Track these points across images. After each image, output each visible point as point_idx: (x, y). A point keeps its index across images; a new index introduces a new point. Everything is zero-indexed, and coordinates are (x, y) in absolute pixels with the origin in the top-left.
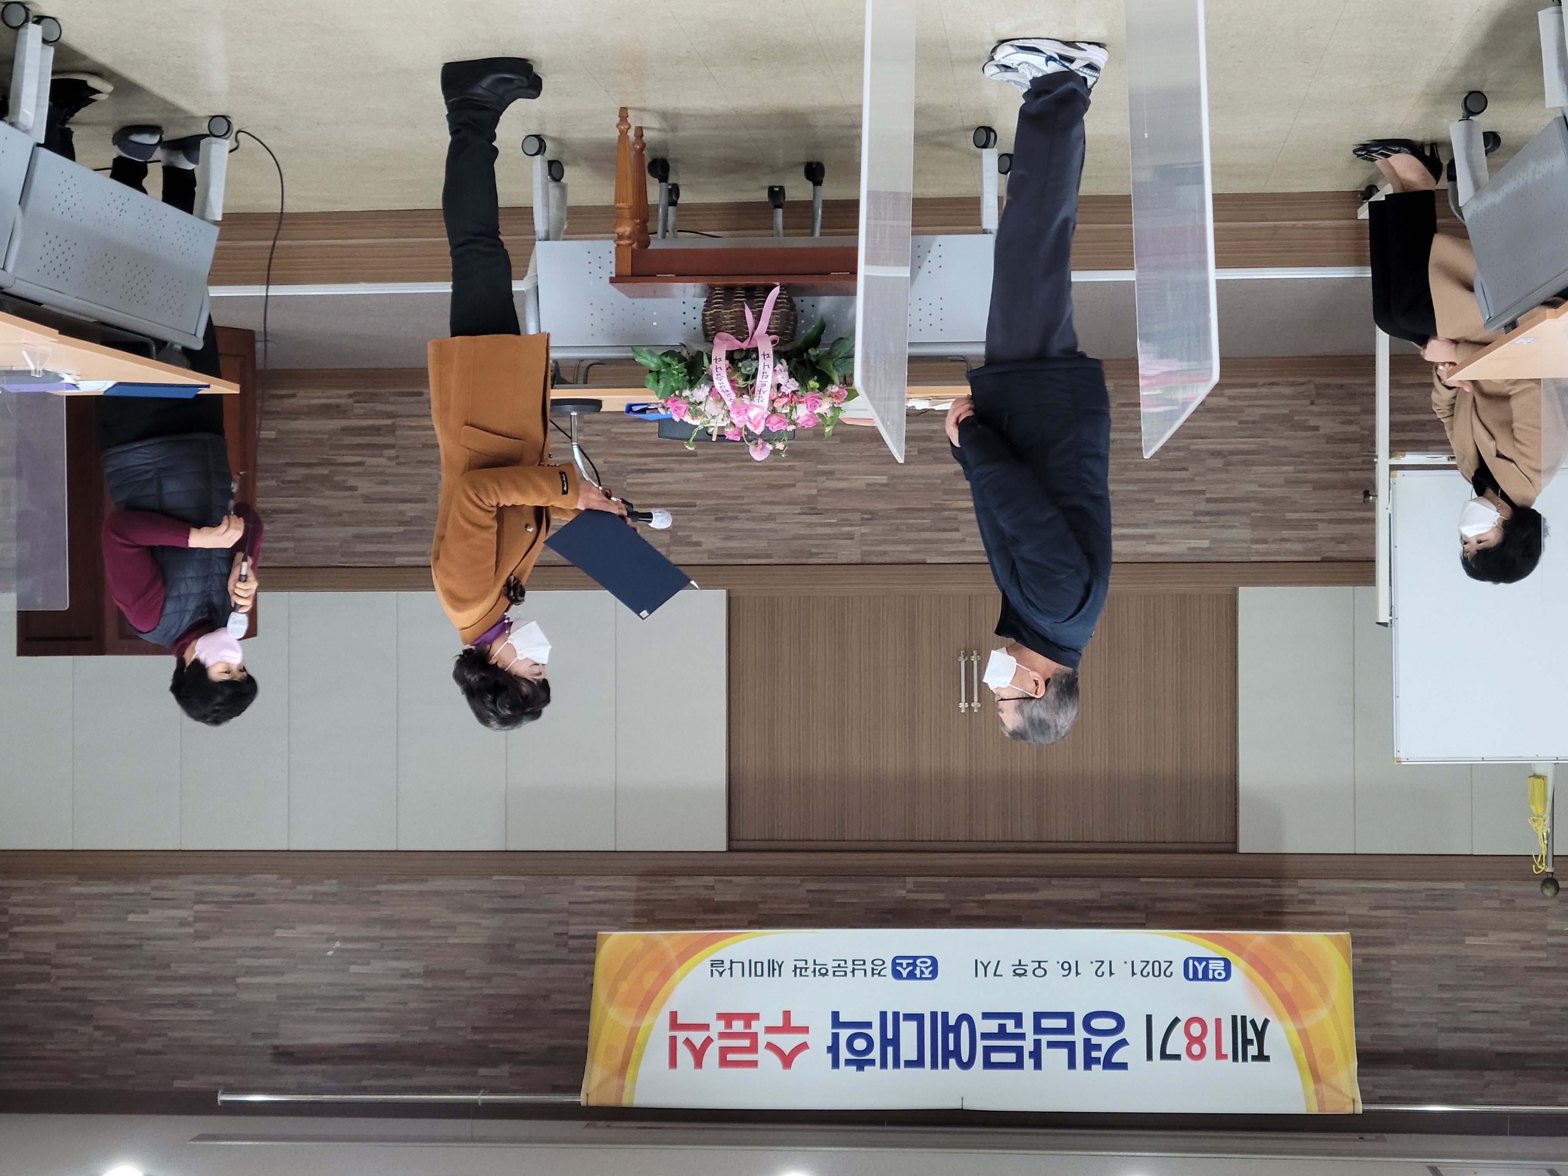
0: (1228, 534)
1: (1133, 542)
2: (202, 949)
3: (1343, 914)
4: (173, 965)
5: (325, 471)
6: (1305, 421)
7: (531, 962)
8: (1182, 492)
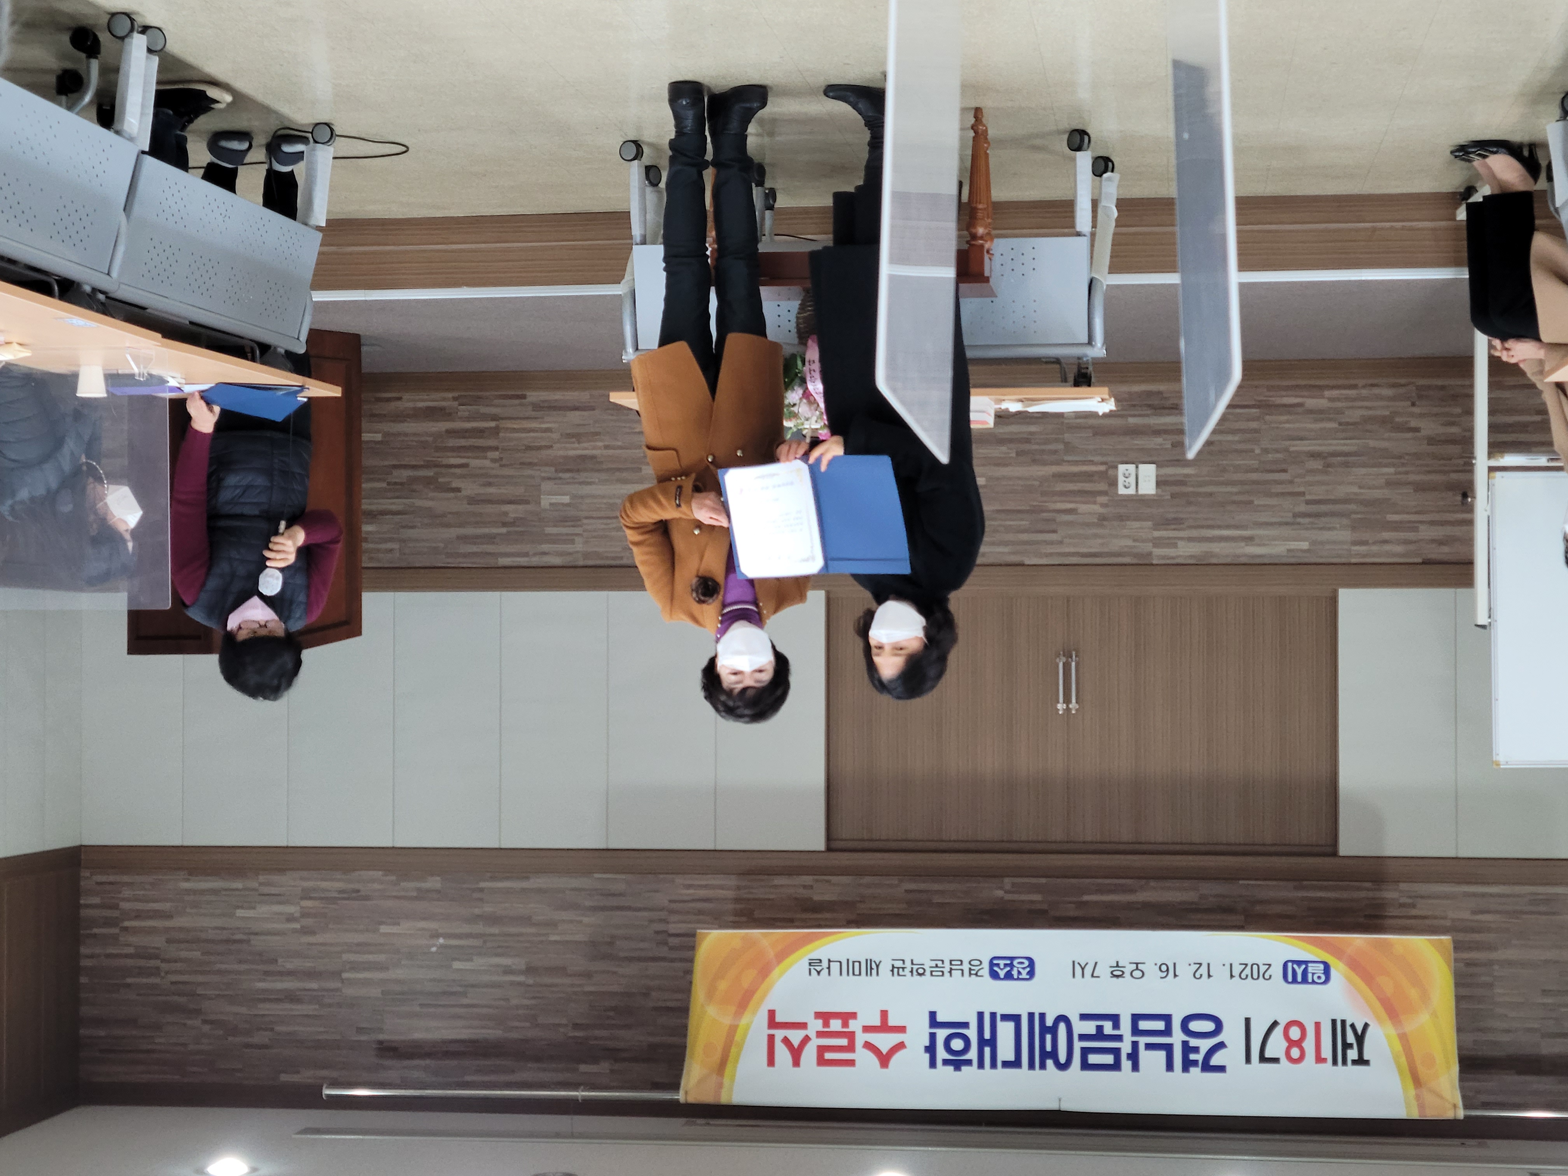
0: (1326, 535)
1: (1234, 544)
2: (309, 944)
3: (1445, 918)
4: (280, 960)
5: (430, 473)
6: (1406, 422)
7: (630, 959)
8: (1283, 494)
